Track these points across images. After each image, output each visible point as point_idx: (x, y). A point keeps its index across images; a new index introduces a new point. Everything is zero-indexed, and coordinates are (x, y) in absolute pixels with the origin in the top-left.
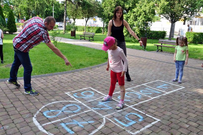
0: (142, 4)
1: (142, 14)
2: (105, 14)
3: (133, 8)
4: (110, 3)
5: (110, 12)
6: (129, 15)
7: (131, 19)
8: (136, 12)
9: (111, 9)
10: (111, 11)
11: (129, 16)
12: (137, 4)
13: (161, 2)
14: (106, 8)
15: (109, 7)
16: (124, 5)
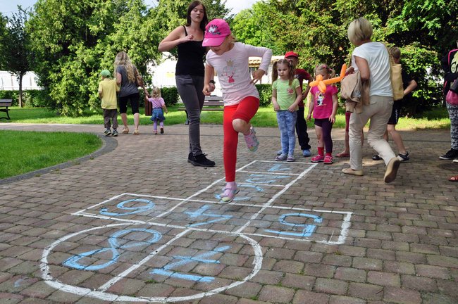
0: (128, 25)
1: (132, 47)
2: (35, 50)
3: (108, 34)
4: (48, 21)
5: (51, 44)
6: (99, 49)
7: (106, 59)
8: (118, 41)
9: (52, 37)
10: (52, 41)
11: (100, 52)
12: (115, 25)
13: (170, 20)
14: (39, 32)
15: (46, 32)
16: (85, 25)
